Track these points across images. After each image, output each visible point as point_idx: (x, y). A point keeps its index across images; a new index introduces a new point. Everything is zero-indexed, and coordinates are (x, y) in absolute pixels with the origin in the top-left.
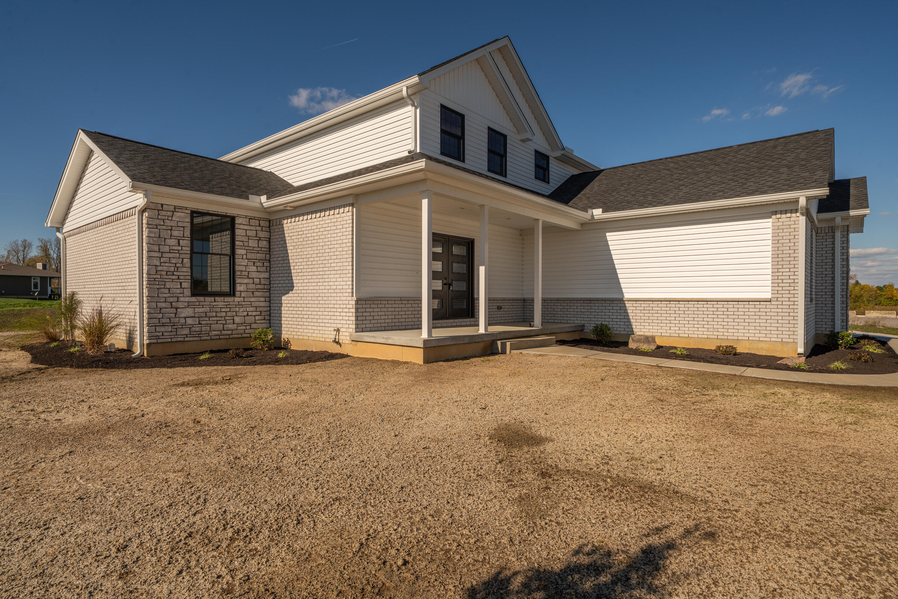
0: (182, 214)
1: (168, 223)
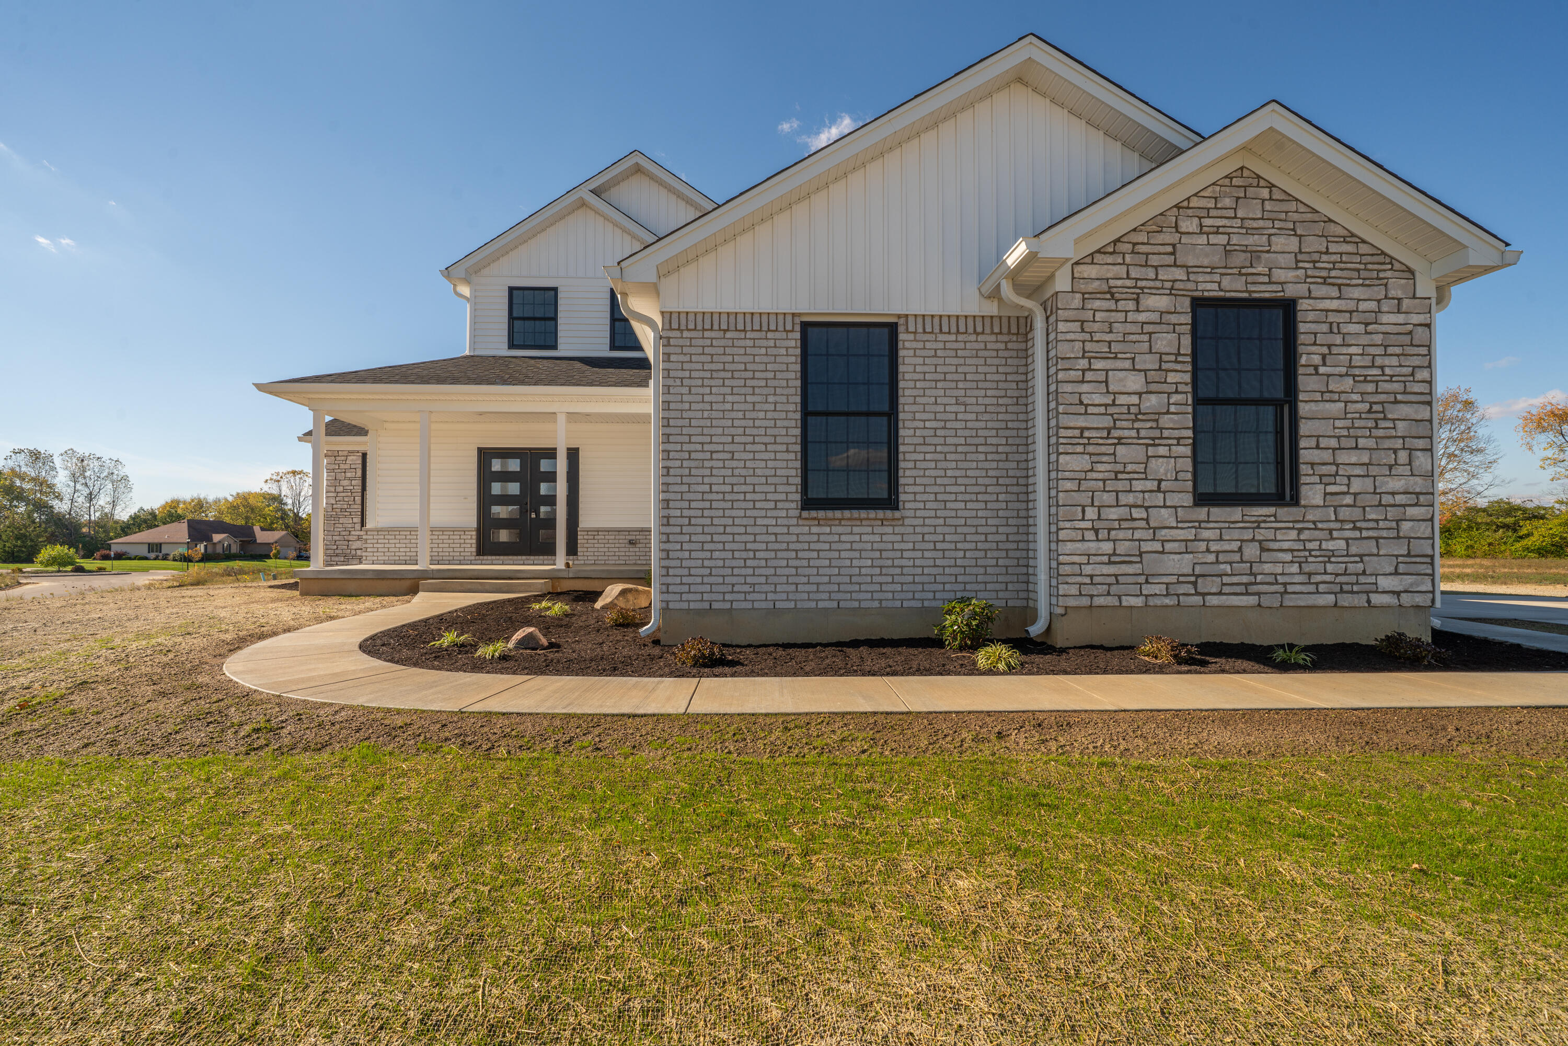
0: (354, 458)
1: (342, 466)
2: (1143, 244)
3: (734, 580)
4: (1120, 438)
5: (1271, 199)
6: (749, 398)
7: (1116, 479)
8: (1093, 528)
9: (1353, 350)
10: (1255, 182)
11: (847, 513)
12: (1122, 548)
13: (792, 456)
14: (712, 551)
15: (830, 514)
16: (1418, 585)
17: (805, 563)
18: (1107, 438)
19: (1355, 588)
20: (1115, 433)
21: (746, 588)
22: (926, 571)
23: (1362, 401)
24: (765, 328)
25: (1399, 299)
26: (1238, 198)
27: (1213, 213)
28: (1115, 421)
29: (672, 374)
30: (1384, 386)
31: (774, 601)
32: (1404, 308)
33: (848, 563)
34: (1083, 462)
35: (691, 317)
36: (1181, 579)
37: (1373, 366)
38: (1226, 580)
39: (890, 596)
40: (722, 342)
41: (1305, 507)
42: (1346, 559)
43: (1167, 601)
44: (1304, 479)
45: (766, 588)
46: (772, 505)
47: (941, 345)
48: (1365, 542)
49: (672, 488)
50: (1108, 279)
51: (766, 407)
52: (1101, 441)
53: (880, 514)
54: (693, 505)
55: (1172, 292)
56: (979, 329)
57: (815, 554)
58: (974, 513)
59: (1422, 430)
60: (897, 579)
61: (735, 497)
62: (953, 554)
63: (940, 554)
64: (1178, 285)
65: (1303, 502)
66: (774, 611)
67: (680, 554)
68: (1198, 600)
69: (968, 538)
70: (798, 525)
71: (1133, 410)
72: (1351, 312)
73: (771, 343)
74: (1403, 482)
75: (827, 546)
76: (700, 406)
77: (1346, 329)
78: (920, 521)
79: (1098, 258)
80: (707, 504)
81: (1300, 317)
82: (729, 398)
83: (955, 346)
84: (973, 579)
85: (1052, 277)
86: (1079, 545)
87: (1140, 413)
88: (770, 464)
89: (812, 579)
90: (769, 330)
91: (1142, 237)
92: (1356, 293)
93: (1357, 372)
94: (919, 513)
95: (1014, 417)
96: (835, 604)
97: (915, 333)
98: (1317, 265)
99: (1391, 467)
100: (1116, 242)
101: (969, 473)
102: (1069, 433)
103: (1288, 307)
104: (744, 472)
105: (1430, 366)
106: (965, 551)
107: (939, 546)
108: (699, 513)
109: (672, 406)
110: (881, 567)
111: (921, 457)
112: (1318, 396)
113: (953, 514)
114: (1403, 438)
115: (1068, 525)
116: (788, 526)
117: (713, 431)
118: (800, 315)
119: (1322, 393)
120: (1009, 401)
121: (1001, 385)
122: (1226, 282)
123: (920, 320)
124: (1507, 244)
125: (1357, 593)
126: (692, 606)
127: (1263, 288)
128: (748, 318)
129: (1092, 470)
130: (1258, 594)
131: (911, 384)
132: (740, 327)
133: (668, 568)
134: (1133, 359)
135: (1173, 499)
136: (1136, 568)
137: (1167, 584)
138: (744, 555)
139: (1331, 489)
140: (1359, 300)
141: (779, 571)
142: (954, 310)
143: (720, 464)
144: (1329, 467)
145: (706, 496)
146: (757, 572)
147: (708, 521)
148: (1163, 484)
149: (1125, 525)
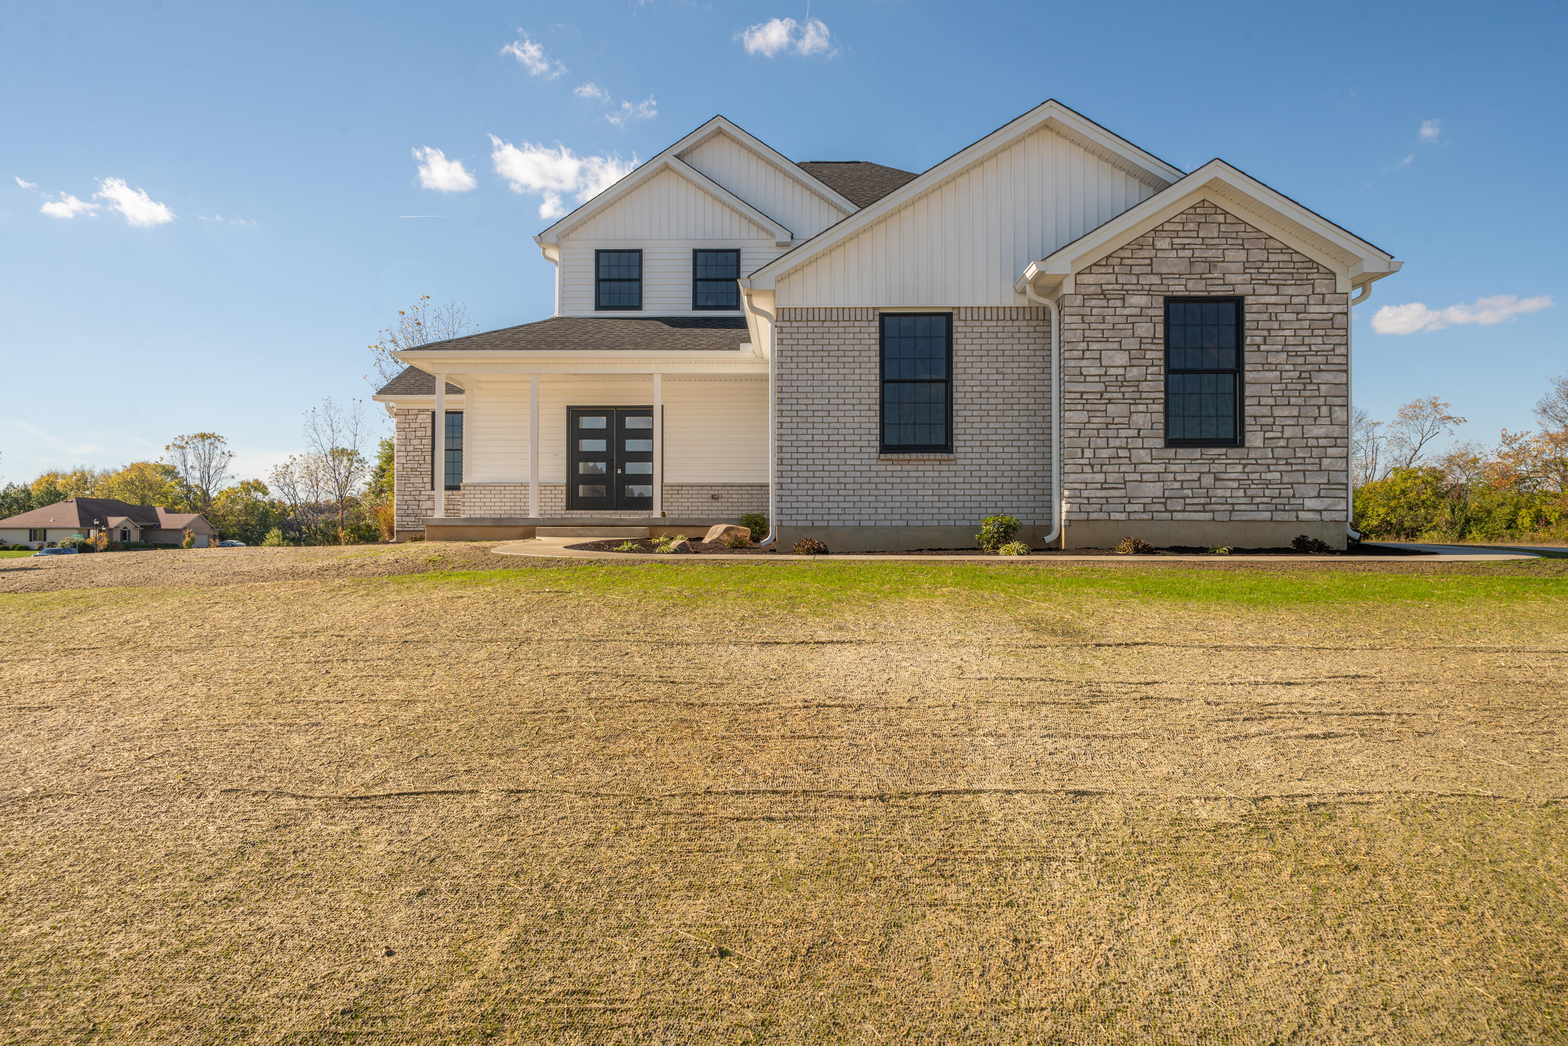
0: (424, 416)
1: (412, 425)
2: (1128, 258)
3: (830, 505)
4: (1110, 399)
5: (1225, 223)
6: (841, 371)
7: (1107, 428)
8: (1090, 464)
9: (1287, 333)
10: (1213, 211)
11: (914, 456)
12: (1111, 478)
13: (873, 413)
14: (813, 484)
15: (901, 456)
16: (1335, 505)
17: (882, 493)
18: (1101, 399)
19: (1287, 507)
20: (1106, 396)
21: (839, 511)
22: (973, 498)
23: (1294, 370)
24: (853, 318)
25: (1323, 295)
26: (1200, 223)
27: (1181, 234)
28: (1106, 387)
29: (785, 353)
30: (1310, 359)
31: (860, 521)
32: (1326, 301)
33: (914, 492)
34: (1083, 417)
35: (798, 312)
36: (1155, 500)
37: (1303, 344)
38: (1188, 501)
39: (946, 517)
40: (821, 330)
41: (1248, 448)
42: (1280, 486)
43: (1144, 516)
44: (1247, 428)
45: (853, 511)
46: (858, 450)
47: (985, 329)
48: (1295, 473)
49: (784, 438)
50: (1101, 285)
51: (853, 377)
52: (1096, 401)
53: (939, 456)
54: (800, 450)
55: (1149, 293)
56: (1014, 317)
57: (890, 486)
58: (1009, 455)
59: (1340, 390)
60: (951, 504)
61: (830, 444)
62: (994, 486)
63: (984, 486)
64: (1154, 288)
65: (1247, 445)
66: (860, 528)
67: (790, 486)
68: (1167, 516)
69: (1005, 474)
70: (877, 465)
71: (1120, 378)
72: (1286, 305)
73: (857, 330)
74: (1324, 429)
75: (899, 480)
76: (805, 377)
77: (1280, 317)
78: (969, 462)
79: (1095, 269)
80: (810, 450)
81: (1246, 308)
82: (826, 371)
83: (996, 329)
84: (1009, 504)
85: (1061, 283)
86: (1079, 476)
87: (1125, 381)
88: (857, 419)
89: (888, 505)
90: (856, 320)
91: (1128, 254)
92: (1290, 290)
93: (1290, 348)
94: (968, 456)
95: (1041, 383)
96: (905, 523)
97: (965, 320)
98: (1261, 270)
99: (1316, 419)
100: (1107, 257)
101: (1006, 425)
102: (1073, 396)
103: (1238, 302)
104: (837, 426)
105: (1347, 344)
106: (1003, 483)
107: (983, 480)
108: (804, 456)
109: (785, 377)
110: (939, 496)
111: (970, 413)
112: (1260, 367)
113: (994, 456)
114: (1325, 397)
115: (1071, 461)
116: (870, 465)
117: (814, 395)
118: (878, 308)
119: (1263, 365)
120: (1037, 371)
121: (1031, 359)
122: (1190, 285)
123: (969, 311)
124: (1392, 257)
125: (1288, 511)
126: (800, 524)
127: (1218, 288)
128: (840, 312)
129: (1089, 422)
130: (1213, 511)
131: (962, 359)
132: (835, 318)
133: (781, 496)
134: (1120, 342)
135: (1149, 443)
136: (1122, 493)
137: (1144, 504)
138: (837, 486)
139: (1268, 435)
140: (1292, 296)
141: (863, 499)
142: (995, 302)
143: (820, 420)
144: (1267, 419)
145: (809, 444)
146: (847, 499)
147: (811, 462)
148: (1142, 432)
149: (1113, 461)
